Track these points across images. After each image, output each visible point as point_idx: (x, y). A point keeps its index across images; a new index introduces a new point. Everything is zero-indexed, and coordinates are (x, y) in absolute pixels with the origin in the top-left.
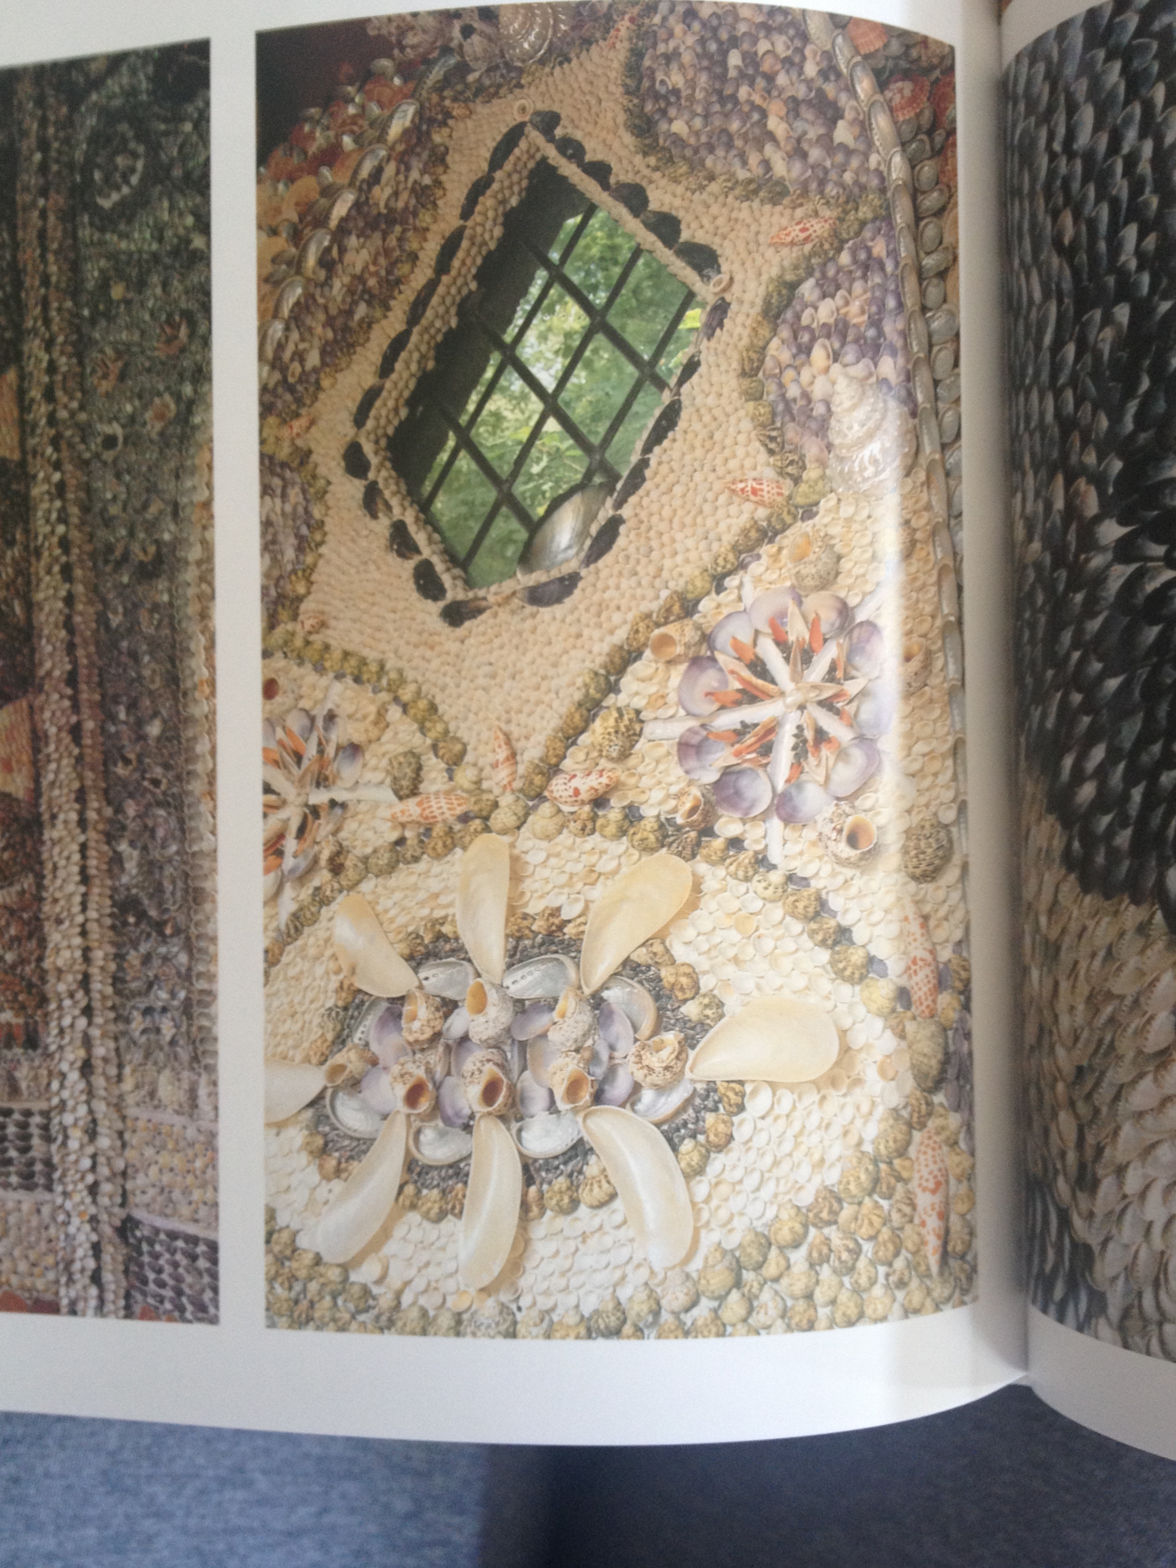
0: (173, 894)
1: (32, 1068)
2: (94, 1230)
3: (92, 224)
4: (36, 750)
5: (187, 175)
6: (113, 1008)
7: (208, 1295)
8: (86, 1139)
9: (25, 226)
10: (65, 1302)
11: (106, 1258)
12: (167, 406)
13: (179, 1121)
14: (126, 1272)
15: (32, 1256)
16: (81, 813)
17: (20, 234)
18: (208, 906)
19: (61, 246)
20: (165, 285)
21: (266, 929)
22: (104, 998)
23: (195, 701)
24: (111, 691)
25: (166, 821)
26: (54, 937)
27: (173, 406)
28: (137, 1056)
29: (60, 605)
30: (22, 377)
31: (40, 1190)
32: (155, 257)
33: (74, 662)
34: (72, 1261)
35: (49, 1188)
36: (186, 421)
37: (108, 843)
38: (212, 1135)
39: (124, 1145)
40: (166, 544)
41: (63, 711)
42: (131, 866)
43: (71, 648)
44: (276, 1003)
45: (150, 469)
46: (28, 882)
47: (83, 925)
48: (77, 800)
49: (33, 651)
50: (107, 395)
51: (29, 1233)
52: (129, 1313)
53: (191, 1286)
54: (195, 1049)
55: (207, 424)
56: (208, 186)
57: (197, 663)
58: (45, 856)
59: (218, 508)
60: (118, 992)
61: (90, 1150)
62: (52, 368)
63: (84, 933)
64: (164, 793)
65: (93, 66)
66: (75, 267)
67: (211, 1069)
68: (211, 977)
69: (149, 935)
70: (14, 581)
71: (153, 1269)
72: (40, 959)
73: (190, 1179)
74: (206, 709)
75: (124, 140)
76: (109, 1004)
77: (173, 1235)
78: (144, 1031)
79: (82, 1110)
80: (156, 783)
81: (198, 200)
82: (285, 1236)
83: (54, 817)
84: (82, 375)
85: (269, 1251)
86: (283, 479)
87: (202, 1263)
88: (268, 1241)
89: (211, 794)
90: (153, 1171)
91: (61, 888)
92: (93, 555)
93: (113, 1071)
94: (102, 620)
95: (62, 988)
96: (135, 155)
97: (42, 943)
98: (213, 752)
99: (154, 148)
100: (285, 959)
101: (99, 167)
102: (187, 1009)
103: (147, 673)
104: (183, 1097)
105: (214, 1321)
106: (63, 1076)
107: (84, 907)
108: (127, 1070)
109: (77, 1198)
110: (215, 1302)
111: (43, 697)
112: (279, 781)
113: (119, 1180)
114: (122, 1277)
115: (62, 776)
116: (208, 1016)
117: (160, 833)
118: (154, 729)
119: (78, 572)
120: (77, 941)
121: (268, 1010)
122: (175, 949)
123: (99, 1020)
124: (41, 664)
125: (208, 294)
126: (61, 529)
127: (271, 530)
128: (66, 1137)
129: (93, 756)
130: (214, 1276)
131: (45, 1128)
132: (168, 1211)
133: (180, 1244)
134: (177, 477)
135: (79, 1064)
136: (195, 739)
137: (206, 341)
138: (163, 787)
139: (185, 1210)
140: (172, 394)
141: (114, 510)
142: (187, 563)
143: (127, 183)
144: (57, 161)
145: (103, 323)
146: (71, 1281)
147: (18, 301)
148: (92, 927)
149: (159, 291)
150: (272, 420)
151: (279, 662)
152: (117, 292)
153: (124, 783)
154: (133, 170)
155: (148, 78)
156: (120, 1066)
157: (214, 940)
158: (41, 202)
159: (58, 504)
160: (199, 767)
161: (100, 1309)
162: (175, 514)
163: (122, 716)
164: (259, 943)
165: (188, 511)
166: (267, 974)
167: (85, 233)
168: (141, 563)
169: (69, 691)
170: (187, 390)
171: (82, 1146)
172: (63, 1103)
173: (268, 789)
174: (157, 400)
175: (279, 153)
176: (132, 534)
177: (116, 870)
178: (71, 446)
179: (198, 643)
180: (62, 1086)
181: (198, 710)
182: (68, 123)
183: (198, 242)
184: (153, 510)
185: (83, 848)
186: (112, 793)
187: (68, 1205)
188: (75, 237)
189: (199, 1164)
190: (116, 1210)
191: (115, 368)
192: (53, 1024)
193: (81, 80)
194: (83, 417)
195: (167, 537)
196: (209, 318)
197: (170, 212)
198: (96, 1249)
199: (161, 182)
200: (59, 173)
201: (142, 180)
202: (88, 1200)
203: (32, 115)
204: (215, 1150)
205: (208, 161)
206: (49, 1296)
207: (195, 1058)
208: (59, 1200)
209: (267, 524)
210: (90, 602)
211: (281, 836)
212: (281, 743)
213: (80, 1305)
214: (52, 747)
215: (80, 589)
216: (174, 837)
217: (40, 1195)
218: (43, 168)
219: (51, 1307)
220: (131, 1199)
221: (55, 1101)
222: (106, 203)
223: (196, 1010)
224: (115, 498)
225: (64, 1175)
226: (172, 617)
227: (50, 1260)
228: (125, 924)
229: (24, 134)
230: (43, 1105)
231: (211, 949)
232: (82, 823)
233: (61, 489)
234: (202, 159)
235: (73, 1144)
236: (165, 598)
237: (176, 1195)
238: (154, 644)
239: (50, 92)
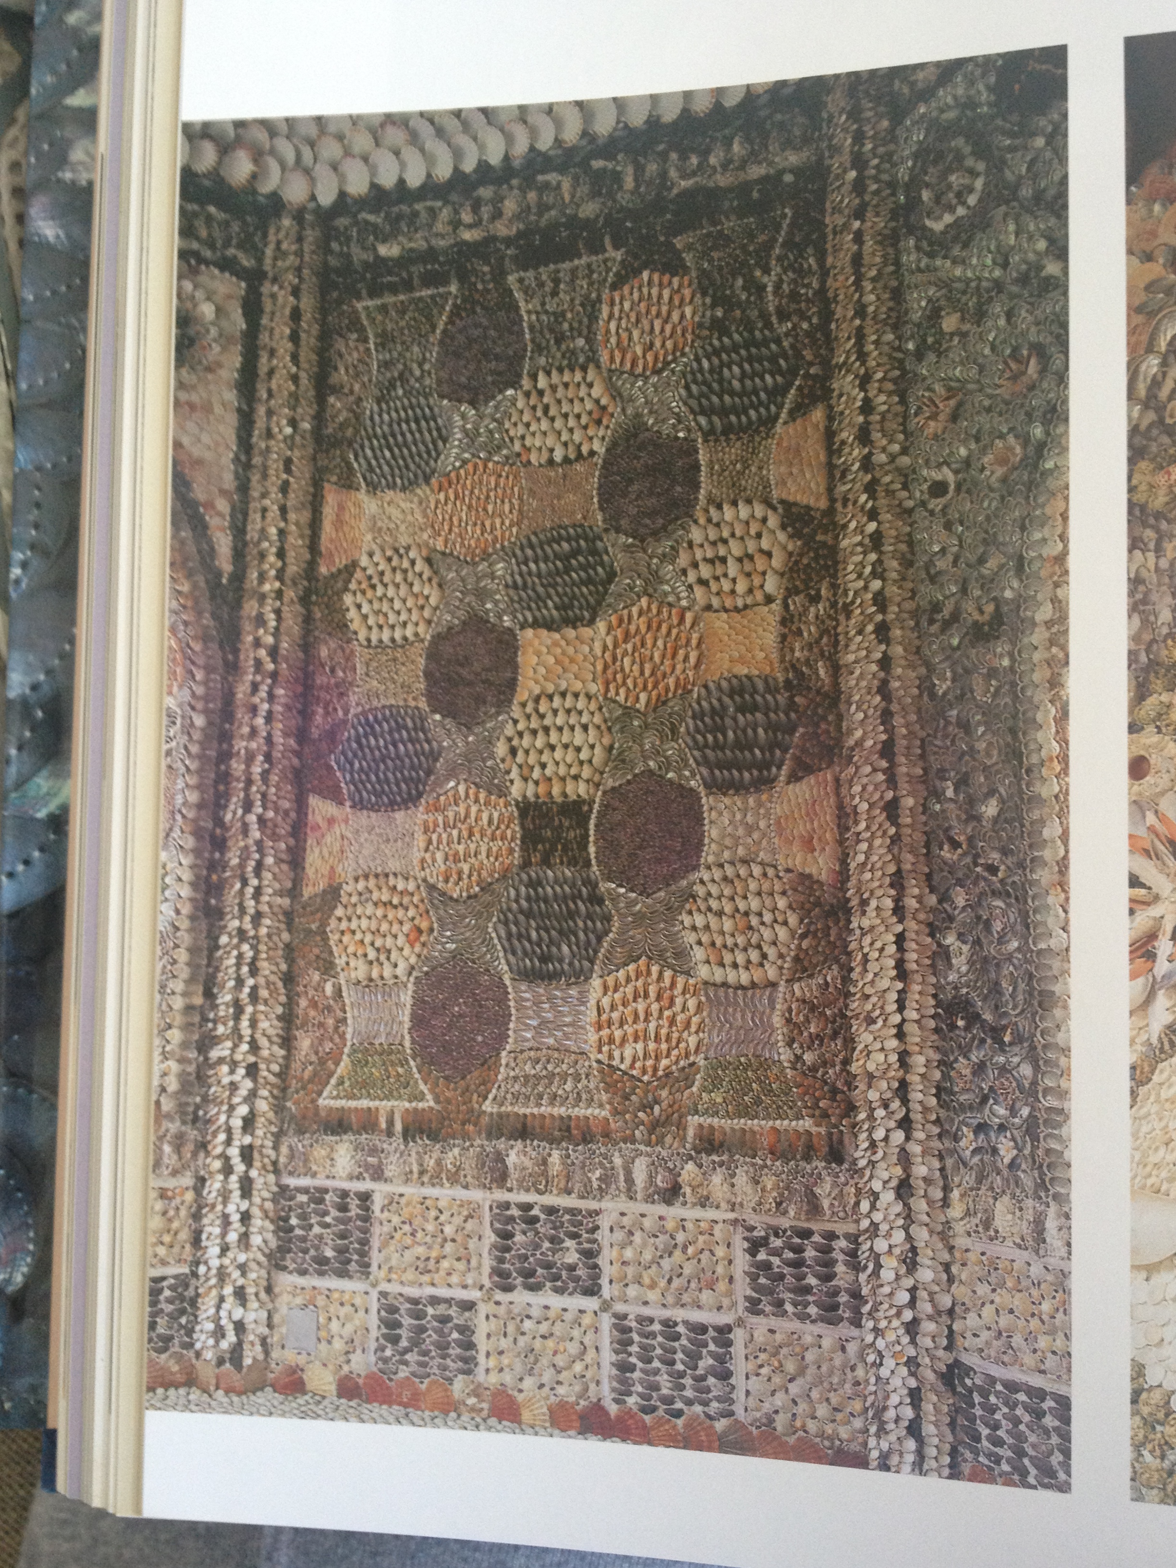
0: (1013, 996)
1: (835, 1184)
2: (912, 1374)
3: (918, 248)
4: (843, 828)
5: (1038, 197)
6: (938, 1122)
7: (1056, 1458)
8: (903, 1270)
9: (836, 250)
10: (875, 1454)
11: (928, 1407)
12: (1011, 449)
13: (1022, 1256)
14: (952, 1424)
15: (835, 1399)
16: (898, 900)
17: (830, 260)
18: (1058, 1012)
19: (880, 273)
20: (1009, 315)
21: (1132, 1042)
22: (926, 1110)
23: (1043, 780)
24: (936, 766)
25: (1004, 913)
26: (865, 1038)
27: (1018, 450)
28: (969, 1179)
29: (874, 667)
30: (830, 418)
31: (846, 1323)
32: (998, 286)
33: (890, 731)
34: (885, 1408)
35: (857, 1323)
36: (1036, 466)
37: (932, 935)
38: (1065, 1275)
39: (951, 1280)
40: (1007, 602)
41: (876, 786)
42: (960, 963)
43: (886, 716)
44: (1145, 1129)
45: (988, 519)
46: (832, 974)
47: (900, 1026)
48: (892, 885)
49: (840, 717)
50: (936, 437)
51: (831, 1373)
52: (955, 1473)
53: (1034, 1446)
54: (1042, 1175)
55: (1061, 470)
56: (1065, 207)
57: (1046, 737)
58: (853, 946)
59: (1074, 562)
60: (942, 1104)
61: (909, 1282)
62: (867, 408)
63: (900, 1035)
64: (1002, 881)
65: (921, 75)
66: (897, 295)
67: (1062, 1199)
68: (1063, 1094)
69: (983, 1041)
70: (817, 642)
71: (987, 1425)
72: (846, 1062)
73: (1035, 1323)
74: (1057, 789)
75: (959, 158)
76: (933, 1117)
77: (1012, 1387)
78: (975, 1152)
79: (899, 1236)
80: (992, 869)
81: (1052, 221)
82: (1156, 1397)
83: (864, 903)
84: (905, 417)
85: (1135, 1413)
86: (1158, 530)
87: (1049, 1421)
88: (1134, 1401)
89: (1063, 885)
90: (988, 1311)
91: (872, 982)
92: (915, 614)
93: (937, 1194)
94: (926, 686)
95: (873, 1095)
96: (973, 173)
97: (850, 1042)
98: (1065, 837)
99: (997, 165)
100: (1156, 1078)
101: (927, 185)
102: (1031, 1128)
103: (981, 746)
104: (1025, 1228)
105: (1064, 1488)
106: (876, 1196)
107: (901, 1007)
108: (955, 1194)
109: (891, 1336)
110: (1066, 1466)
111: (852, 770)
112: (1149, 872)
113: (945, 1319)
114: (947, 1431)
115: (875, 858)
116: (1059, 1138)
117: (997, 926)
118: (990, 809)
119: (896, 633)
120: (894, 1043)
121: (1135, 1135)
122: (1016, 1060)
123: (920, 1135)
124: (850, 732)
125: (1064, 326)
126: (876, 584)
127: (1141, 588)
128: (878, 1266)
129: (913, 836)
130: (1066, 1437)
131: (853, 1254)
132: (1006, 1358)
133: (1022, 1397)
134: (1023, 528)
135: (894, 1183)
136: (1042, 822)
137: (1062, 378)
138: (1000, 875)
139: (1029, 1360)
140: (1016, 437)
141: (941, 564)
142: (1034, 624)
143: (964, 203)
144: (876, 179)
145: (932, 357)
146: (882, 1431)
147: (827, 334)
148: (911, 1028)
149: (1002, 322)
150: (1143, 465)
151: (1150, 737)
152: (950, 323)
153: (952, 869)
154: (971, 190)
155: (988, 88)
156: (947, 1189)
157: (1066, 1051)
158: (857, 224)
159: (873, 557)
160: (1047, 854)
161: (919, 1466)
162: (1020, 569)
163: (950, 793)
164: (1125, 1058)
165: (1036, 566)
166: (1134, 1094)
167: (909, 259)
168: (976, 623)
169: (884, 764)
170: (1038, 431)
171: (898, 1277)
172: (875, 1226)
173: (1134, 882)
174: (999, 443)
175: (1154, 171)
176: (964, 591)
177: (940, 965)
178: (890, 493)
179: (1048, 713)
180: (873, 1207)
181: (1048, 789)
182: (891, 136)
183: (1052, 268)
184: (992, 564)
185: (900, 939)
186: (936, 878)
187: (881, 1344)
188: (897, 263)
189: (1046, 1307)
190: (940, 1353)
191: (946, 408)
192: (863, 1136)
193: (906, 90)
194: (905, 461)
195: (1008, 594)
196: (1066, 353)
197: (1017, 234)
198: (915, 1396)
199: (1007, 202)
200: (877, 192)
201: (980, 200)
202: (906, 1340)
203: (845, 130)
204: (1067, 1292)
205: (1065, 178)
206: (855, 1447)
207: (1042, 1184)
208: (869, 1338)
209: (1135, 582)
210: (912, 666)
211: (1152, 936)
212: (1151, 829)
213: (894, 1460)
214: (863, 825)
215: (898, 650)
216: (1015, 934)
217: (845, 1330)
218: (859, 186)
219: (860, 1461)
220: (959, 1341)
221: (865, 1224)
222: (937, 226)
223: (1043, 1131)
224: (943, 551)
225: (875, 1309)
226: (1013, 684)
227: (857, 1406)
228: (953, 1027)
229: (835, 150)
230: (851, 1228)
231: (1063, 1061)
232: (899, 911)
233: (877, 540)
234: (1057, 178)
235: (887, 1275)
236: (1006, 662)
237: (1017, 1340)
238: (989, 714)
239: (867, 104)
